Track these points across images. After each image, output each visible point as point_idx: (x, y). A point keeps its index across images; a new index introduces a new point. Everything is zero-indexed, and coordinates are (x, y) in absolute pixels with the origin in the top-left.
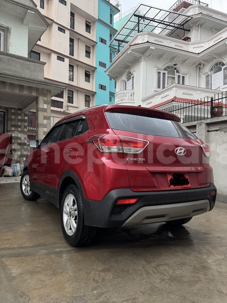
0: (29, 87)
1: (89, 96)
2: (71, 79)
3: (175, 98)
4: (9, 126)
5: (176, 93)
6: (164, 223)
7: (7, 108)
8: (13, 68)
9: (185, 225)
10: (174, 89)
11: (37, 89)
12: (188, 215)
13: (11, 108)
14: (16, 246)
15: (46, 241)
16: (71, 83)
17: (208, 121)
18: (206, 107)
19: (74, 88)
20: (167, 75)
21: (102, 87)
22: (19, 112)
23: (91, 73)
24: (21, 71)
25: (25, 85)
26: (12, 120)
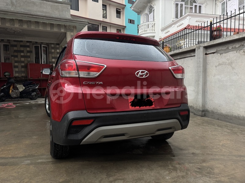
0: (58, 25)
1: (120, 30)
2: (105, 16)
3: (189, 26)
4: (51, 58)
5: (189, 21)
6: (151, 138)
7: (48, 43)
8: (45, 10)
9: (168, 140)
10: (188, 18)
11: (65, 26)
12: (154, 133)
13: (51, 44)
14: (10, 156)
15: (37, 153)
16: (105, 20)
17: (206, 45)
18: (206, 32)
19: (108, 24)
20: (184, 6)
21: (131, 22)
22: (58, 46)
23: (121, 10)
24: (51, 12)
25: (55, 23)
26: (52, 53)
